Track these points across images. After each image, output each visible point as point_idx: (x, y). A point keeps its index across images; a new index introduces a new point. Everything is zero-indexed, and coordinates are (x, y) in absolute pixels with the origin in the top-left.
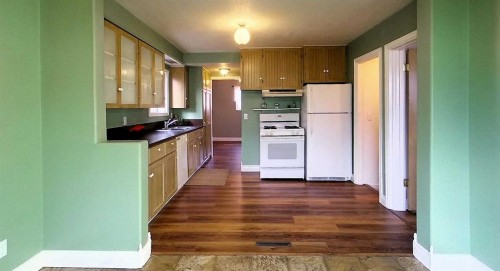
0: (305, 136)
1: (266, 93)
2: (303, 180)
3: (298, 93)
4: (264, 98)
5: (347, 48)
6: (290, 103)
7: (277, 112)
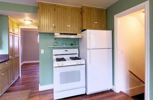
0: (86, 64)
1: (57, 35)
2: (85, 95)
3: (79, 36)
4: (56, 39)
5: (106, 10)
6: (73, 43)
7: (64, 48)
